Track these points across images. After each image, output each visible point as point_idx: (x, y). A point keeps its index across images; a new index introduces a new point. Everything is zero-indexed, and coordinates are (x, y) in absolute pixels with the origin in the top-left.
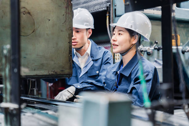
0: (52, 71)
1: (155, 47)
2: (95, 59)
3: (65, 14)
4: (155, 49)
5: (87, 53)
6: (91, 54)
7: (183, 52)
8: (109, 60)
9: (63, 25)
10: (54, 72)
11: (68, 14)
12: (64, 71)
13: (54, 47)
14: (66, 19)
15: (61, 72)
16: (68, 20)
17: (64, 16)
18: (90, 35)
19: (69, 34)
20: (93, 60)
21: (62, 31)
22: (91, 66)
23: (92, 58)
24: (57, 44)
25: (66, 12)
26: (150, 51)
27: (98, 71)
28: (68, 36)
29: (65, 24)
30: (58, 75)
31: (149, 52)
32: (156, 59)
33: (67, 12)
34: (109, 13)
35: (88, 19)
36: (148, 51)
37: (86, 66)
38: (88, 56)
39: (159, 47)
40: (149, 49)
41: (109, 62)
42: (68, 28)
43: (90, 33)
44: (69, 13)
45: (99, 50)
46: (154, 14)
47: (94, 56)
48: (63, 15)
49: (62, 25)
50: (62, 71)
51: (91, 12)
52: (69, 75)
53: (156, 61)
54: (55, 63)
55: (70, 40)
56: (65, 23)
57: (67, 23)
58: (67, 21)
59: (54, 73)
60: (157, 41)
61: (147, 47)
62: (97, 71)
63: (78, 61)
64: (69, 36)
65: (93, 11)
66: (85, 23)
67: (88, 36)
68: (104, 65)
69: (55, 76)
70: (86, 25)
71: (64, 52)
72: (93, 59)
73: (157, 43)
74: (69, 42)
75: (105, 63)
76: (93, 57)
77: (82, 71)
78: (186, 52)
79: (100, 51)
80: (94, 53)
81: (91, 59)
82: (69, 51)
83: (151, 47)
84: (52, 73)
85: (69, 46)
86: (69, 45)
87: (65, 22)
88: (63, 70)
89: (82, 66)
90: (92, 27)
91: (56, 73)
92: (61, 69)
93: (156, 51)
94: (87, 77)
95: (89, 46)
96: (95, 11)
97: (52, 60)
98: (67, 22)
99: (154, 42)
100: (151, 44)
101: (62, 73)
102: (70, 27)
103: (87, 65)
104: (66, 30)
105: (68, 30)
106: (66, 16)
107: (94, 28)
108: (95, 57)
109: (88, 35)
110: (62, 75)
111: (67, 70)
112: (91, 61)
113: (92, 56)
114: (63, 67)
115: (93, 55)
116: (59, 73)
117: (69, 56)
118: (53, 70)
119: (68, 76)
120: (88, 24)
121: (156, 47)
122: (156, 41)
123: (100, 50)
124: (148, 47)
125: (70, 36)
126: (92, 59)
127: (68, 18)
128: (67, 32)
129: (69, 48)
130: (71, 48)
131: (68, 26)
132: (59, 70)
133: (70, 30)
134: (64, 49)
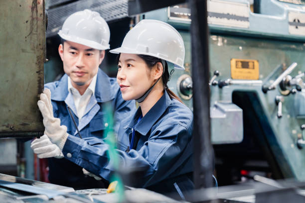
0: (3, 126)
2: (103, 100)
3: (30, 19)
5: (89, 89)
6: (96, 93)
7: (265, 91)
8: (128, 104)
9: (26, 41)
10: (7, 127)
11: (35, 19)
13: (7, 81)
14: (33, 29)
15: (21, 127)
16: (37, 31)
17: (29, 22)
18: (101, 61)
19: (38, 57)
21: (23, 51)
22: (95, 113)
23: (99, 99)
24: (14, 75)
25: (32, 16)
28: (35, 60)
29: (31, 38)
30: (17, 132)
33: (35, 16)
34: (134, 22)
37: (87, 114)
38: (92, 94)
39: (222, 81)
41: (128, 106)
42: (36, 45)
43: (102, 55)
44: (37, 18)
45: (110, 84)
47: (101, 97)
48: (27, 22)
49: (25, 39)
50: (24, 124)
52: (38, 132)
54: (10, 111)
55: (40, 67)
56: (30, 36)
57: (35, 37)
58: (34, 32)
59: (8, 129)
63: (74, 105)
64: (37, 61)
68: (118, 113)
69: (12, 134)
71: (27, 90)
72: (99, 102)
74: (37, 72)
75: (120, 109)
76: (100, 98)
77: (80, 123)
78: (269, 90)
79: (112, 86)
80: (101, 91)
81: (96, 102)
82: (37, 88)
84: (5, 128)
85: (37, 79)
86: (39, 77)
87: (30, 34)
88: (27, 123)
89: (80, 114)
91: (11, 129)
92: (22, 121)
94: (89, 134)
96: (111, 19)
97: (5, 105)
98: (35, 34)
101: (23, 129)
102: (40, 45)
103: (89, 112)
104: (33, 49)
105: (36, 48)
106: (32, 24)
110: (25, 132)
111: (33, 123)
112: (96, 105)
113: (98, 96)
114: (26, 118)
115: (99, 94)
116: (17, 130)
117: (38, 98)
118: (6, 124)
119: (35, 134)
122: (215, 72)
123: (112, 84)
125: (39, 60)
127: (36, 27)
128: (35, 53)
129: (37, 82)
130: (42, 81)
131: (37, 43)
132: (18, 124)
133: (41, 49)
134: (29, 84)
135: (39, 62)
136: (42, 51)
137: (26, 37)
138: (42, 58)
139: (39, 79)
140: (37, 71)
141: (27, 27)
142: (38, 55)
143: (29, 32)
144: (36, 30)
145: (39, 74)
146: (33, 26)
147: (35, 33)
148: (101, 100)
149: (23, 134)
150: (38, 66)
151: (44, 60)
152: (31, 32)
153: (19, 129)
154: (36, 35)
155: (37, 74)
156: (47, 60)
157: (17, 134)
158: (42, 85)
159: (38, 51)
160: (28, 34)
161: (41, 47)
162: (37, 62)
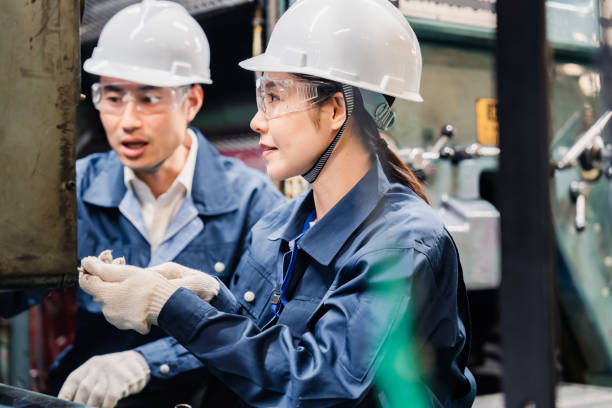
1: (443, 148)
2: (211, 210)
4: (444, 157)
6: (194, 192)
9: (31, 47)
12: (35, 257)
14: (48, 19)
15: (20, 265)
16: (58, 25)
17: (39, 2)
18: (193, 113)
19: (60, 89)
20: (202, 217)
21: (25, 73)
23: (200, 207)
26: (423, 165)
27: (222, 261)
28: (55, 96)
29: (44, 42)
31: (420, 171)
32: (445, 198)
34: (265, 15)
35: (187, 43)
36: (417, 166)
37: (171, 240)
38: (185, 196)
39: (459, 148)
40: (419, 157)
42: (55, 60)
43: (194, 101)
45: (226, 171)
46: (438, 20)
47: (206, 201)
48: (34, 1)
49: (28, 44)
50: (26, 258)
51: (195, 11)
52: (63, 275)
53: (446, 206)
55: (65, 114)
56: (42, 35)
57: (54, 39)
58: (51, 27)
60: (449, 128)
61: (412, 147)
62: (215, 261)
63: (141, 216)
64: (60, 98)
65: (202, 9)
66: (176, 64)
67: (189, 114)
70: (180, 71)
71: (34, 172)
72: (203, 213)
73: (449, 135)
74: (59, 127)
76: (204, 204)
80: (204, 188)
81: (195, 212)
83: (426, 151)
85: (58, 143)
86: (63, 139)
87: (41, 32)
88: (32, 253)
89: (156, 238)
90: (202, 76)
92: (21, 251)
93: (446, 166)
95: (187, 156)
96: (209, 7)
98: (52, 31)
99: (437, 131)
100: (428, 139)
101: (24, 271)
102: (66, 58)
103: (176, 235)
104: (48, 70)
105: (58, 67)
106: (46, 5)
107: (209, 82)
108: (211, 205)
109: (189, 109)
110: (29, 276)
111: (49, 255)
112: (194, 219)
113: (199, 198)
114: (32, 242)
115: (202, 195)
116: (10, 270)
117: (61, 191)
120: (186, 65)
121: (448, 150)
122: (444, 128)
123: (229, 170)
124: (416, 151)
125: (64, 98)
126: (198, 209)
127: (55, 15)
128: (53, 79)
129: (59, 152)
130: (71, 150)
131: (58, 54)
132: (12, 257)
133: (68, 69)
134: (39, 156)
135: (64, 102)
136: (71, 75)
137: (31, 40)
138: (72, 92)
139: (63, 144)
140: (60, 123)
141: (34, 14)
142: (61, 85)
143: (40, 27)
144: (55, 22)
145: (63, 132)
146: (50, 12)
147: (53, 28)
148: (205, 210)
149: (23, 281)
150: (61, 112)
151: (76, 95)
152: (44, 28)
153: (15, 268)
154: (56, 35)
155: (59, 131)
156: (83, 96)
157: (10, 281)
158: (70, 159)
159: (62, 73)
160: (37, 32)
161: (69, 64)
162: (60, 102)
